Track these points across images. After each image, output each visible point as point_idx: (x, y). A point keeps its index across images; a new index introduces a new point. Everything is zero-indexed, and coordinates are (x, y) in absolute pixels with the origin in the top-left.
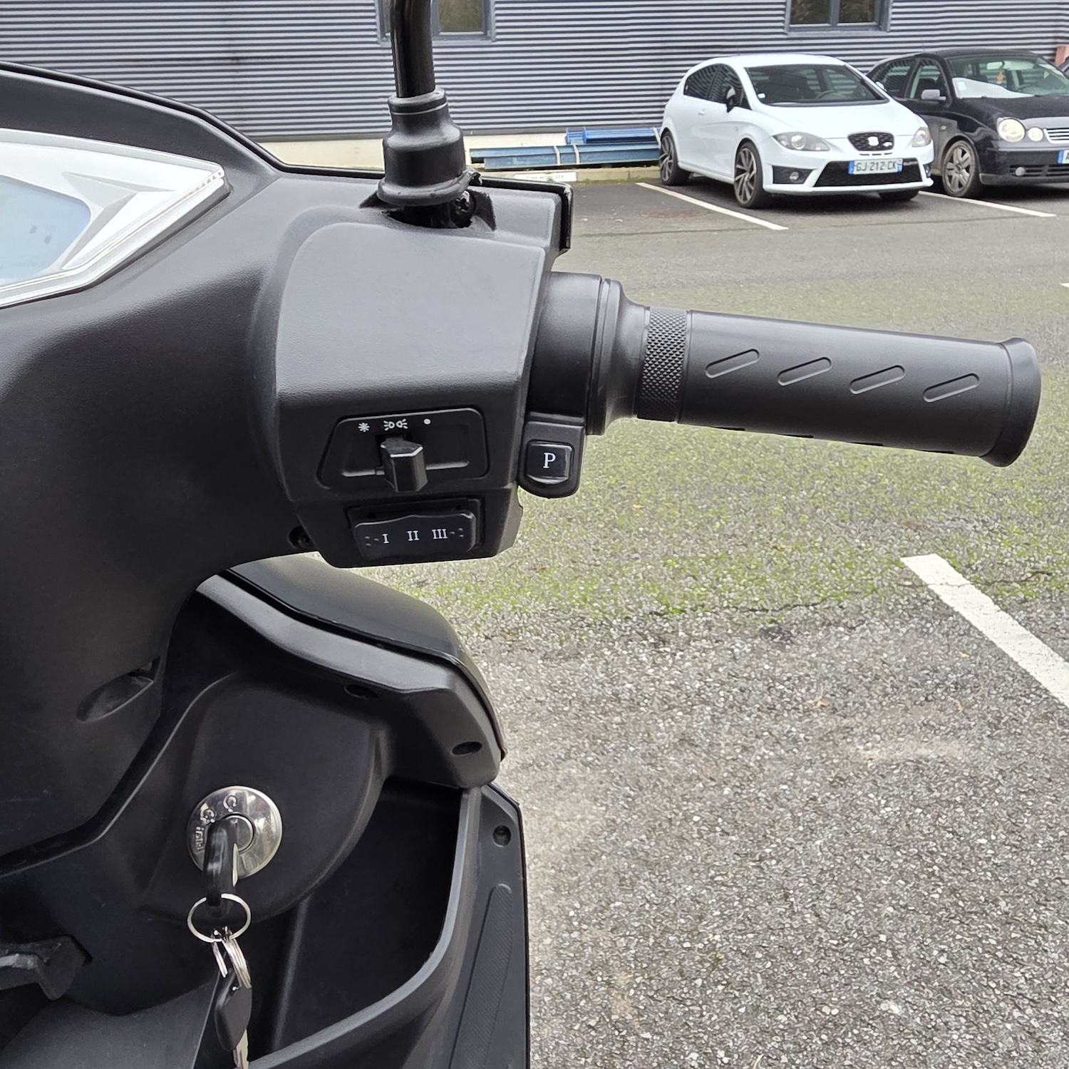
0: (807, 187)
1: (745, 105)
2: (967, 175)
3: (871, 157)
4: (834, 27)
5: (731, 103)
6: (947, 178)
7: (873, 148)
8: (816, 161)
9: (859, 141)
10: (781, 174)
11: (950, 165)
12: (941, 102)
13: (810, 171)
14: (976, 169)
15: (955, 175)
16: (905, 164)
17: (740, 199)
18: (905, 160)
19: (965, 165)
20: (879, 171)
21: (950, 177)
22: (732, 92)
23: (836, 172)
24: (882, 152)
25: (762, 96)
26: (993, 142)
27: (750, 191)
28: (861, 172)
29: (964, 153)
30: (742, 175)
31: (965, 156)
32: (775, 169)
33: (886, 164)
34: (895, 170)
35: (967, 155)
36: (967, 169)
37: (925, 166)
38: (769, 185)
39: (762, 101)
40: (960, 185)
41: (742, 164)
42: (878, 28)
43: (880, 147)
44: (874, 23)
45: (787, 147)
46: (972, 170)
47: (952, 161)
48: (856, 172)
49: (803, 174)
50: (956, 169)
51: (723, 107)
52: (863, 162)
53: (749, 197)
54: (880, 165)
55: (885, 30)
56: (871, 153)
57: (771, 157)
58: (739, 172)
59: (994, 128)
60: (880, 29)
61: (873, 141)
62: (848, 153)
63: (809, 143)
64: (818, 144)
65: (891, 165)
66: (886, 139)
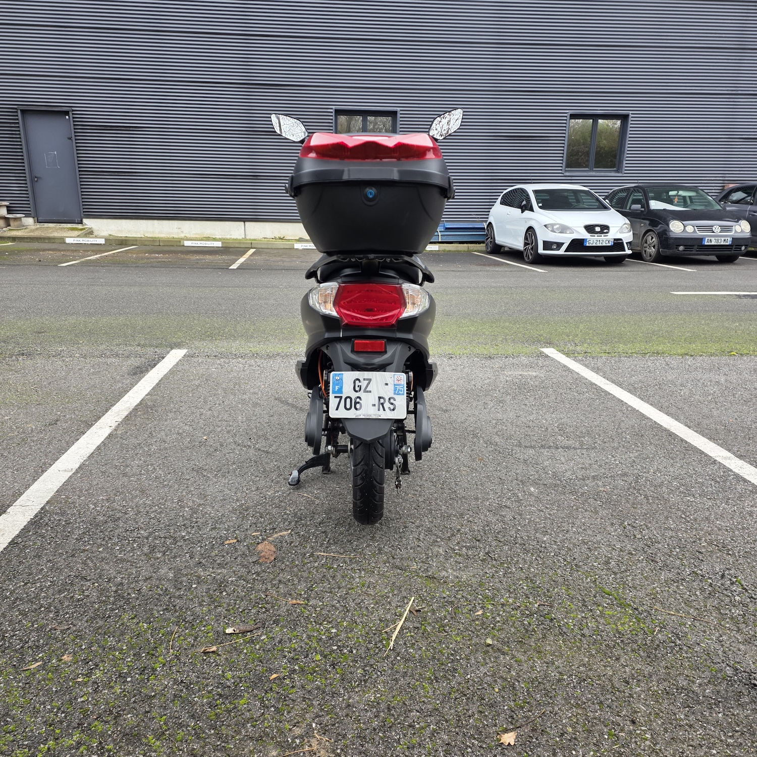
0: (561, 252)
1: (531, 209)
2: (654, 250)
3: (596, 237)
4: (591, 170)
5: (524, 208)
6: (644, 252)
7: (597, 233)
8: (566, 239)
9: (590, 229)
10: (547, 245)
11: (645, 245)
12: (642, 211)
13: (563, 244)
14: (658, 247)
15: (648, 250)
16: (615, 242)
17: (526, 259)
18: (615, 239)
19: (653, 245)
20: (601, 245)
21: (645, 251)
22: (524, 203)
23: (577, 244)
24: (603, 235)
25: (540, 205)
26: (667, 232)
27: (531, 254)
28: (591, 245)
29: (652, 238)
30: (528, 246)
31: (653, 240)
32: (544, 242)
33: (605, 241)
34: (610, 245)
35: (654, 239)
36: (654, 247)
37: (627, 243)
38: (541, 250)
39: (540, 207)
40: (650, 256)
41: (528, 241)
42: (617, 171)
43: (601, 232)
44: (615, 169)
45: (551, 231)
46: (656, 247)
47: (646, 243)
48: (587, 245)
49: (559, 245)
50: (648, 247)
51: (520, 210)
52: (592, 240)
53: (530, 257)
54: (601, 242)
55: (621, 173)
56: (596, 235)
57: (542, 236)
58: (526, 244)
59: (668, 225)
60: (619, 172)
61: (598, 229)
62: (584, 234)
63: (563, 229)
64: (568, 230)
65: (607, 242)
66: (605, 229)
